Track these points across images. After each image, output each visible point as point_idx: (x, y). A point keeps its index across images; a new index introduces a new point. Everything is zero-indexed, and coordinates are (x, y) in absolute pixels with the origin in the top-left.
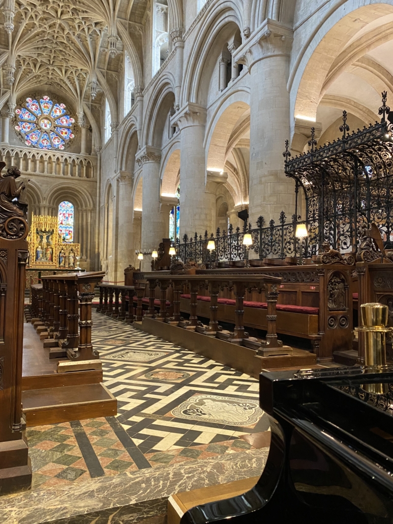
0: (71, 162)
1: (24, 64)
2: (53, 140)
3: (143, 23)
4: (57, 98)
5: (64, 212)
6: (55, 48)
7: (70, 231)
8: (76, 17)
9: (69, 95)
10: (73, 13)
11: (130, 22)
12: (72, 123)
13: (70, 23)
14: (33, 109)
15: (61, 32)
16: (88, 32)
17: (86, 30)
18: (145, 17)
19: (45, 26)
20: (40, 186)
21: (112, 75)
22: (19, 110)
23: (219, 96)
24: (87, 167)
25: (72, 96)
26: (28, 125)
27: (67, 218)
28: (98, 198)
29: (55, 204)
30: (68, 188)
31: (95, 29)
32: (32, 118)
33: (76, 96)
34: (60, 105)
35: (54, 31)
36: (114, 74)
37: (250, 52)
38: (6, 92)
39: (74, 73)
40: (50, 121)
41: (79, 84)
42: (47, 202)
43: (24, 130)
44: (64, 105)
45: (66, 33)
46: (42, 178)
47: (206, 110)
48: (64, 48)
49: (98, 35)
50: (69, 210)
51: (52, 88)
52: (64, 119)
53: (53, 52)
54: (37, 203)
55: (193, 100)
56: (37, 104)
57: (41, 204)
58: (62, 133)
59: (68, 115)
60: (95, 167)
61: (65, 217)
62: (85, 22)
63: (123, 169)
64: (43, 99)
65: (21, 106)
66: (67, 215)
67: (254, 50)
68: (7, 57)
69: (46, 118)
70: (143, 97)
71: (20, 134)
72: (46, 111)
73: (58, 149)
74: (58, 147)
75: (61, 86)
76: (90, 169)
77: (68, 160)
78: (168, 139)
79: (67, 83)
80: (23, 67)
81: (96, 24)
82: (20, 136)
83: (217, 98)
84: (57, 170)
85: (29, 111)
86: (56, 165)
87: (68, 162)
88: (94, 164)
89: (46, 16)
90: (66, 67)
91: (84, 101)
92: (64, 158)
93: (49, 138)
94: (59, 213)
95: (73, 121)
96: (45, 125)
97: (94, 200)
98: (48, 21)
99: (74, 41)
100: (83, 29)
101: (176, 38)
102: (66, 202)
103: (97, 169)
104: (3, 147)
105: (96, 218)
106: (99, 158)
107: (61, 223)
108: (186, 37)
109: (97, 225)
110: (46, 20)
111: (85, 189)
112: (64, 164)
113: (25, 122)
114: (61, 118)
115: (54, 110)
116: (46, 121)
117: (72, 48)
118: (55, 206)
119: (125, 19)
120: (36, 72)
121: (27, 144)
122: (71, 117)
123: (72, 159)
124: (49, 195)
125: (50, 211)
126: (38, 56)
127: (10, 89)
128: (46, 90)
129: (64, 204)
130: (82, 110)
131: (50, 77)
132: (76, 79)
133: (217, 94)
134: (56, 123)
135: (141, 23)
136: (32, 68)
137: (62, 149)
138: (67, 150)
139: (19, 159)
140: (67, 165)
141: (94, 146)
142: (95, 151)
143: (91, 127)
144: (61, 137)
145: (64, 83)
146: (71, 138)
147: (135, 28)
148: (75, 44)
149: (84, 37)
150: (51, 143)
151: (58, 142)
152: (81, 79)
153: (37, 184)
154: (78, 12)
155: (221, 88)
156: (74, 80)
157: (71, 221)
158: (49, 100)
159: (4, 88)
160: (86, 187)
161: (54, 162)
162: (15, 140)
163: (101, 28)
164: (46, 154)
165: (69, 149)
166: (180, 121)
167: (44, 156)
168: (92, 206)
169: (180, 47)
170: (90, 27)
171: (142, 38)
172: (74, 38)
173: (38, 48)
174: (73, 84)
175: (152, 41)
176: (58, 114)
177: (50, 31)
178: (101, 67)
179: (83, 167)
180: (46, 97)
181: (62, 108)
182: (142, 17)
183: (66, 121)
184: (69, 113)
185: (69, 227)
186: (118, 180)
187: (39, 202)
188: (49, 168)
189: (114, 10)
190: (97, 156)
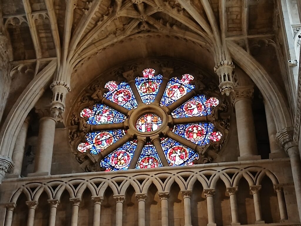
33: (208, 30)
34: (180, 78)
38: (47, 64)
40: (159, 115)
59: (202, 93)
60: (287, 189)
64: (141, 75)
65: (91, 102)
69: (150, 112)
71: (87, 159)
72: (149, 98)
84: (175, 217)
87: (205, 188)
88: (283, 179)
91: (227, 36)
92: (192, 181)
104: (34, 185)
113: (101, 131)
114: (186, 104)
115: (167, 91)
127: (55, 56)
130: (228, 57)
139: (71, 205)
143: (256, 89)
146: (214, 139)
158: (155, 75)
180: (148, 69)
181: (187, 82)
190: (288, 156)
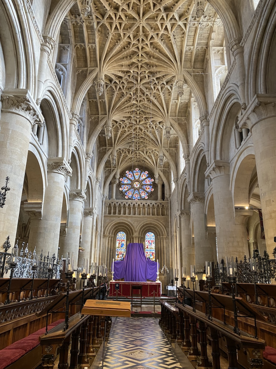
0: (152, 206)
1: (123, 153)
2: (141, 194)
3: (187, 116)
4: (143, 168)
5: (149, 240)
6: (138, 141)
7: (153, 253)
8: (147, 121)
9: (149, 165)
10: (145, 120)
11: (178, 117)
12: (152, 182)
13: (145, 125)
14: (130, 176)
15: (140, 132)
16: (155, 129)
17: (154, 127)
18: (187, 112)
19: (131, 130)
20: (133, 224)
21: (172, 150)
22: (122, 179)
23: (236, 153)
24: (162, 208)
25: (151, 166)
26: (127, 186)
27: (151, 244)
28: (170, 229)
29: (143, 234)
30: (151, 224)
31: (159, 126)
32: (129, 182)
33: (154, 166)
34: (145, 172)
35: (137, 132)
36: (174, 149)
37: (248, 118)
38: (114, 169)
39: (151, 153)
40: (139, 182)
41: (155, 158)
42: (138, 234)
43: (124, 189)
44: (147, 172)
45: (143, 132)
46: (134, 219)
47: (229, 163)
48: (143, 140)
49: (162, 129)
50: (152, 238)
51: (140, 163)
52: (147, 180)
53: (138, 143)
54: (131, 234)
55: (218, 158)
56: (132, 174)
57: (134, 236)
58: (146, 188)
59: (150, 177)
60: (167, 209)
61: (149, 243)
62: (153, 124)
63: (183, 209)
64: (135, 170)
65: (123, 176)
66: (151, 242)
67: (250, 117)
68: (111, 151)
69: (137, 181)
70: (189, 160)
71: (122, 192)
72: (137, 177)
73: (144, 199)
74: (144, 198)
75: (145, 161)
76: (164, 209)
77: (150, 205)
78: (208, 186)
79: (147, 159)
80: (123, 155)
81: (160, 123)
82: (122, 194)
83: (235, 154)
84: (144, 212)
85: (128, 178)
86: (143, 209)
87: (150, 206)
88: (167, 206)
89: (131, 125)
90: (146, 150)
91: (158, 168)
92: (147, 204)
93: (139, 193)
94: (146, 241)
95: (153, 180)
96: (137, 185)
97: (167, 230)
98: (132, 127)
99: (148, 135)
100: (153, 128)
101: (203, 121)
102: (150, 233)
103: (168, 209)
104: (112, 202)
105: (169, 243)
106: (169, 202)
107: (147, 248)
108: (210, 118)
109: (170, 248)
110: (131, 127)
111: (161, 223)
112: (148, 208)
113: (125, 185)
114: (146, 180)
115: (141, 176)
116: (137, 183)
117: (147, 139)
118: (143, 236)
119: (175, 116)
120: (130, 156)
121: (126, 198)
122: (151, 179)
123: (152, 205)
124: (139, 229)
125: (140, 240)
126: (129, 147)
127: (116, 168)
128: (136, 165)
129: (148, 234)
130: (158, 173)
131: (138, 157)
132: (152, 156)
133: (235, 151)
134: (143, 183)
135: (185, 116)
136: (127, 154)
137: (147, 198)
138: (149, 199)
139: (121, 207)
140: (150, 208)
141: (166, 194)
142: (166, 198)
143: (163, 183)
144: (146, 191)
145: (146, 159)
146: (152, 191)
147: (181, 120)
148: (149, 136)
149: (154, 132)
150: (140, 195)
151: (144, 194)
152: (156, 155)
153: (131, 222)
154: (148, 119)
155: (237, 147)
156: (151, 156)
157: (153, 246)
158: (139, 170)
159: (113, 168)
160: (162, 222)
161: (142, 207)
162: (119, 196)
163: (163, 124)
164: (136, 203)
165: (151, 198)
166: (210, 173)
167: (135, 204)
168: (166, 235)
169: (206, 125)
170: (156, 125)
171: (187, 125)
172: (148, 133)
173: (129, 143)
174: (151, 158)
175: (192, 125)
176: (144, 177)
177: (134, 132)
178: (165, 146)
179: (160, 209)
180: (137, 169)
181: (146, 174)
182: (186, 113)
183: (149, 181)
184: (150, 176)
185: (152, 250)
186: (180, 216)
187: (133, 234)
188: (138, 211)
189: (168, 113)
190: (168, 201)
